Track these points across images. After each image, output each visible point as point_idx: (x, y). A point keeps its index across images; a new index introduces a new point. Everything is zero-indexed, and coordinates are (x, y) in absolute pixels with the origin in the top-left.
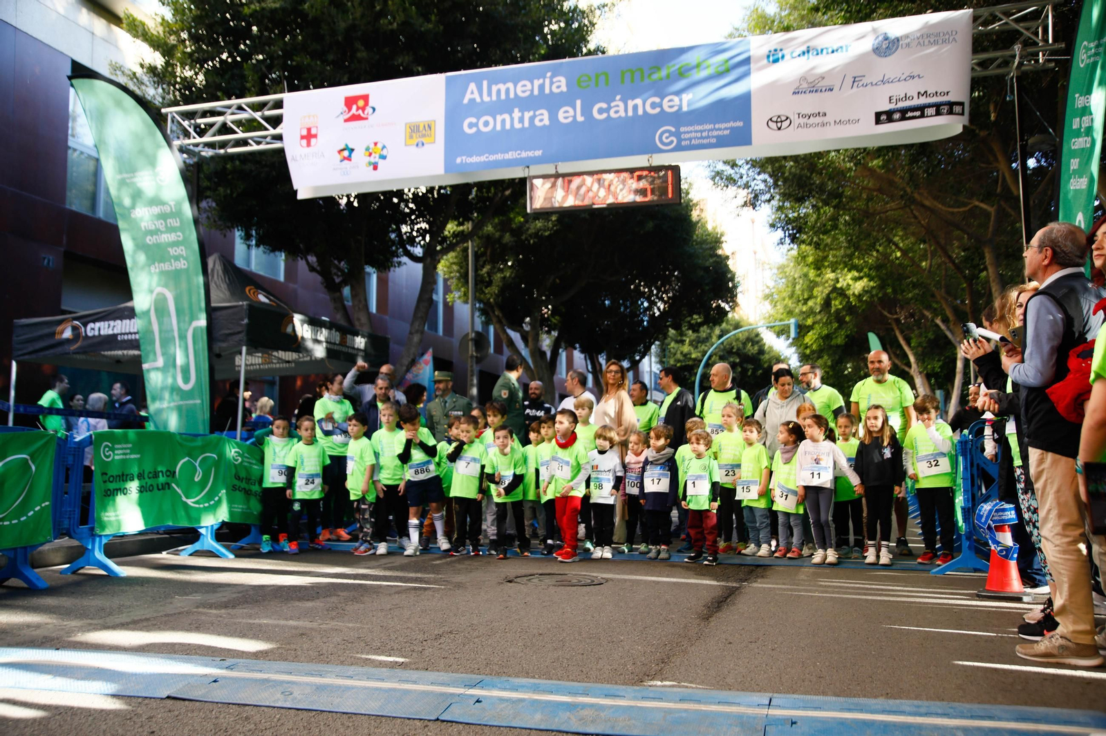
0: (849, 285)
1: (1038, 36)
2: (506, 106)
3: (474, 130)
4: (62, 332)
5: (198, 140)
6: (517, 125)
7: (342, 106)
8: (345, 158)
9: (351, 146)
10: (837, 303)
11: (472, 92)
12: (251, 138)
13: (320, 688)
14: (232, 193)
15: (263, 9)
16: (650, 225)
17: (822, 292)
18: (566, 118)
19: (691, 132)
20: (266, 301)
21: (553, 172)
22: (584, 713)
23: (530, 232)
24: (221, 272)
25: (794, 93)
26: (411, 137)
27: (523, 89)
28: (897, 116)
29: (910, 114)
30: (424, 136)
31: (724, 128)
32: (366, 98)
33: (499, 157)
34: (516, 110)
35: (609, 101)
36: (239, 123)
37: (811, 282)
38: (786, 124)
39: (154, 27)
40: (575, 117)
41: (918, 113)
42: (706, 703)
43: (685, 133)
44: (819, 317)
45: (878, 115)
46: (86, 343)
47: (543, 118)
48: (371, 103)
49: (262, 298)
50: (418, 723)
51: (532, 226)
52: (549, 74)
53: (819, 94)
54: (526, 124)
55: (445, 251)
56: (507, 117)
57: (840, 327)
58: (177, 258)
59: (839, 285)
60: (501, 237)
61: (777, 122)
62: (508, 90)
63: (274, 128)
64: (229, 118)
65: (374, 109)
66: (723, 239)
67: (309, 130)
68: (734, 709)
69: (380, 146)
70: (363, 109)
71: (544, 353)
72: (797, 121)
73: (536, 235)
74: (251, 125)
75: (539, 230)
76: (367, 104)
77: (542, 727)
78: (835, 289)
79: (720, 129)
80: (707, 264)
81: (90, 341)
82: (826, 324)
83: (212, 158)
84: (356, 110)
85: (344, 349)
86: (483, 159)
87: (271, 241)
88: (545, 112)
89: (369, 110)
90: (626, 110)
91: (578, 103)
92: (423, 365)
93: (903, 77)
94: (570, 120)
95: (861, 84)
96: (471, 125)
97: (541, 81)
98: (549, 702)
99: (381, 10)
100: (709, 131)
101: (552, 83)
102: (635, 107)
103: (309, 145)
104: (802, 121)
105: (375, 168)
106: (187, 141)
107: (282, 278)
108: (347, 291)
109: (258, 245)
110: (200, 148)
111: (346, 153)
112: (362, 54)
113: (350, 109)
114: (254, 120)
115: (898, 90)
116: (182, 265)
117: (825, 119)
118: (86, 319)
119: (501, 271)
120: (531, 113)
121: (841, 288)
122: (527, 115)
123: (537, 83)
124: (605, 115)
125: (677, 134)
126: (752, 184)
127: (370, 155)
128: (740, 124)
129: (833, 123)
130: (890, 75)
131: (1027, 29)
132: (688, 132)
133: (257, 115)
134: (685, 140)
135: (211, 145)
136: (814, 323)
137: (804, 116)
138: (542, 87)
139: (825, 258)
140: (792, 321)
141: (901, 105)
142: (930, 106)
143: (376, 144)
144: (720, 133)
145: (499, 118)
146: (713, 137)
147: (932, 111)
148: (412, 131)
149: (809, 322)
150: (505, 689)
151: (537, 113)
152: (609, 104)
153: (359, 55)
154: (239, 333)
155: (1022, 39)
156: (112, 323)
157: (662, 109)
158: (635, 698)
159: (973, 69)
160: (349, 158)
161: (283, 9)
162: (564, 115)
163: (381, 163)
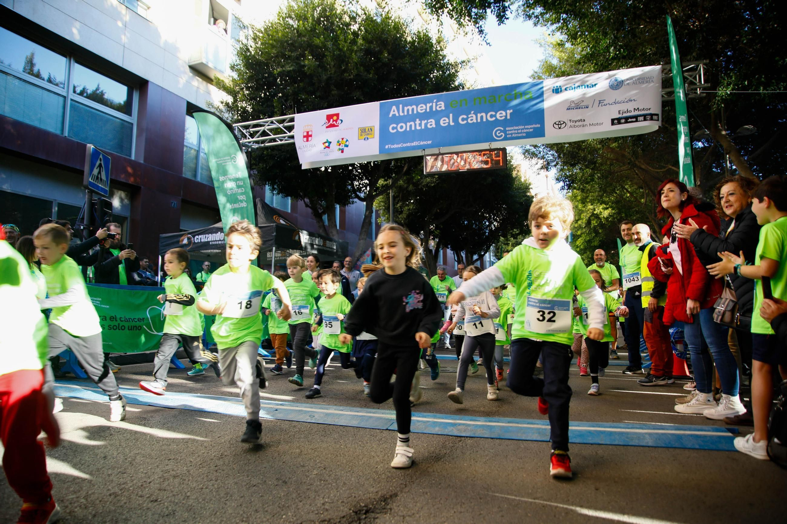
0: (601, 212)
1: (696, 80)
2: (412, 118)
3: (395, 130)
4: (183, 241)
5: (251, 140)
6: (418, 128)
7: (325, 120)
8: (327, 147)
9: (329, 141)
10: (594, 222)
11: (394, 111)
12: (278, 138)
13: (327, 414)
14: (266, 166)
15: (284, 71)
16: (490, 179)
17: (586, 216)
18: (444, 123)
19: (512, 130)
20: (284, 223)
21: (437, 152)
22: (460, 427)
23: (423, 184)
24: (260, 208)
25: (568, 109)
26: (361, 135)
27: (421, 109)
28: (623, 121)
29: (630, 120)
30: (368, 134)
31: (530, 128)
32: (337, 115)
33: (409, 144)
34: (418, 120)
35: (468, 114)
36: (271, 130)
37: (580, 210)
38: (563, 126)
39: (228, 82)
40: (449, 123)
41: (634, 120)
42: (521, 424)
43: (508, 131)
44: (584, 230)
45: (613, 120)
46: (194, 246)
47: (432, 123)
48: (340, 118)
49: (282, 222)
50: (378, 431)
51: (425, 181)
52: (435, 101)
53: (581, 109)
54: (423, 127)
55: (377, 195)
56: (412, 123)
57: (596, 236)
58: (241, 201)
59: (595, 212)
60: (407, 187)
61: (558, 125)
62: (413, 109)
63: (290, 132)
64: (266, 128)
65: (342, 121)
66: (530, 187)
67: (308, 132)
68: (535, 426)
69: (345, 140)
70: (336, 121)
71: (431, 251)
72: (569, 124)
73: (427, 185)
74: (277, 131)
75: (428, 183)
76: (338, 118)
77: (439, 433)
78: (593, 214)
79: (528, 129)
80: (522, 201)
81: (197, 245)
82: (588, 234)
83: (257, 148)
84: (332, 122)
85: (325, 249)
86: (400, 146)
87: (285, 191)
88: (433, 121)
89: (339, 121)
90: (477, 119)
91: (451, 115)
92: (366, 257)
93: (626, 101)
94: (447, 124)
95: (603, 104)
96: (393, 128)
97: (431, 104)
98: (442, 422)
99: (344, 69)
100: (522, 129)
101: (436, 105)
102: (482, 117)
103: (307, 140)
104: (572, 124)
105: (342, 152)
106: (245, 141)
107: (289, 211)
108: (325, 217)
109: (278, 194)
110: (251, 144)
111: (327, 144)
112: (335, 92)
113: (329, 122)
114: (280, 128)
115: (624, 107)
116: (244, 205)
117: (585, 123)
118: (194, 234)
119: (407, 205)
120: (426, 121)
121: (597, 214)
122: (423, 122)
123: (429, 105)
124: (465, 122)
125: (505, 131)
126: (546, 157)
127: (340, 145)
128: (539, 126)
129: (588, 125)
130: (619, 99)
131: (691, 76)
132: (510, 130)
133: (281, 126)
134: (509, 134)
135: (257, 142)
136: (581, 234)
137: (573, 121)
138: (431, 107)
139: (587, 197)
141: (625, 115)
142: (640, 116)
143: (343, 139)
144: (528, 130)
145: (408, 124)
146: (524, 133)
147: (641, 118)
148: (362, 132)
149: (579, 233)
150: (419, 417)
151: (429, 121)
152: (467, 116)
153: (333, 92)
154: (271, 240)
155: (688, 81)
156: (207, 235)
157: (496, 119)
158: (486, 421)
159: (663, 96)
160: (328, 147)
161: (293, 70)
162: (443, 122)
163: (345, 149)
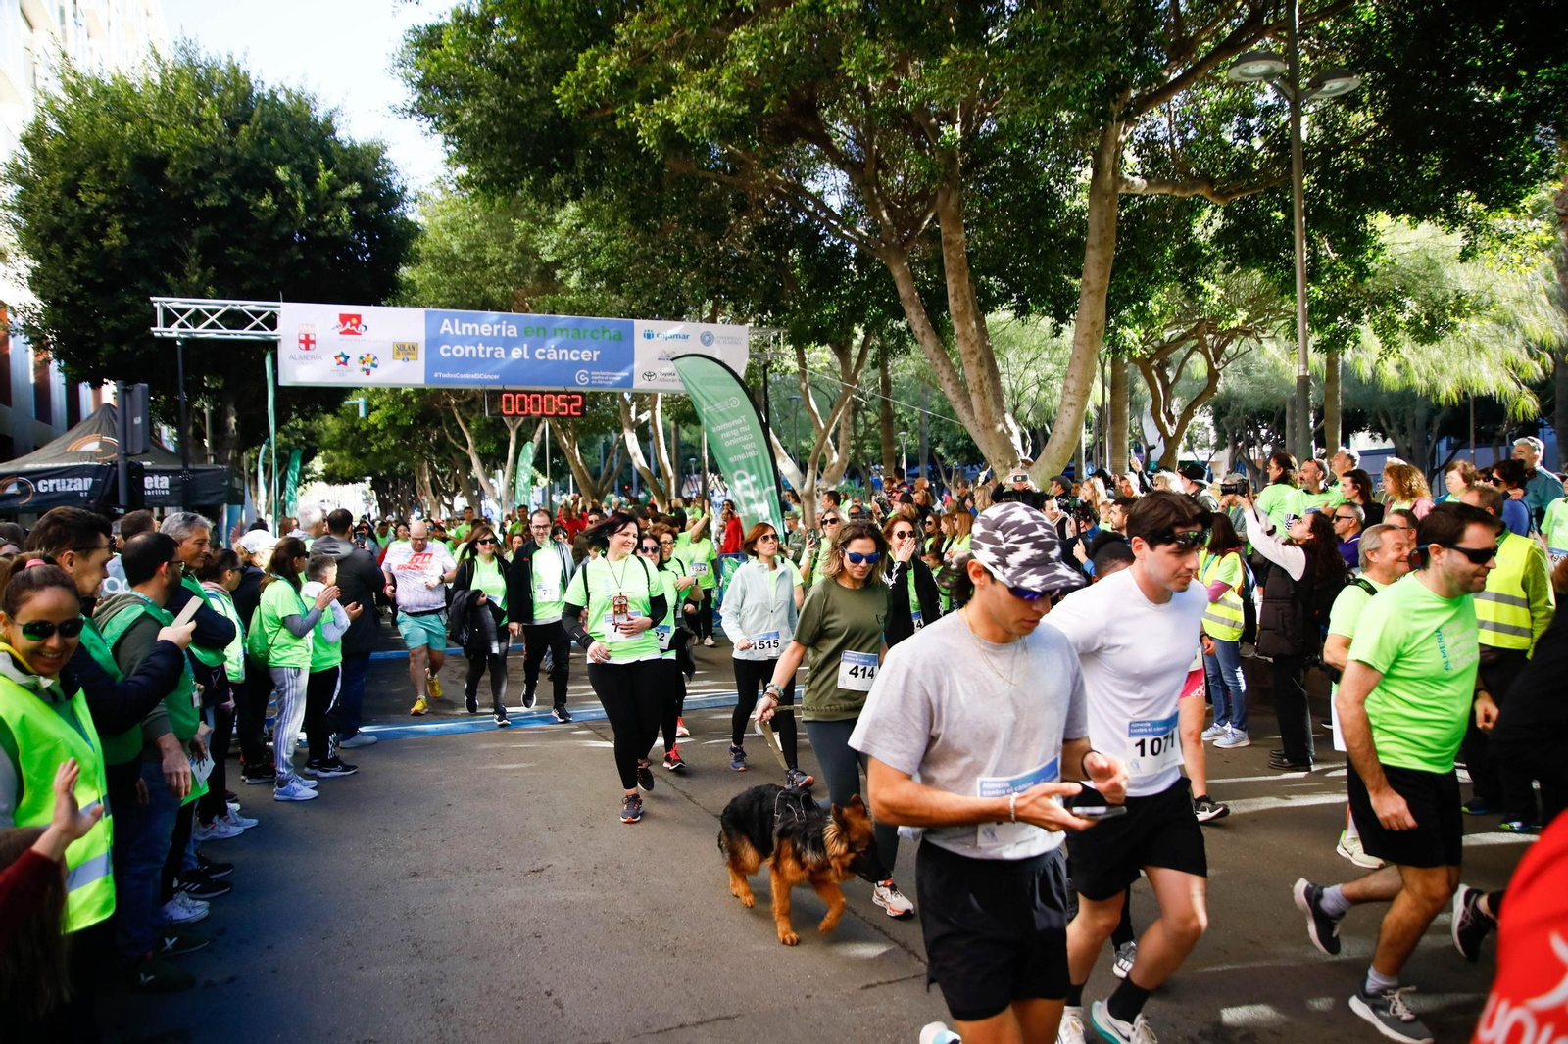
2: (473, 340)
3: (448, 354)
4: (5, 487)
6: (482, 355)
7: (337, 321)
8: (342, 363)
9: (346, 354)
11: (446, 327)
18: (516, 355)
19: (599, 375)
21: (501, 388)
25: (659, 359)
26: (398, 353)
27: (486, 330)
30: (408, 354)
31: (619, 376)
32: (358, 317)
33: (468, 376)
34: (480, 344)
35: (546, 347)
38: (653, 378)
40: (523, 355)
43: (595, 375)
46: (38, 498)
47: (500, 353)
48: (363, 322)
52: (504, 322)
56: (473, 348)
61: (648, 375)
62: (474, 329)
65: (366, 327)
67: (307, 336)
69: (371, 357)
70: (357, 326)
72: (659, 377)
76: (359, 322)
82: (392, 405)
84: (350, 326)
86: (455, 376)
88: (502, 349)
89: (361, 328)
90: (558, 356)
91: (526, 346)
96: (446, 351)
100: (609, 376)
101: (506, 329)
102: (564, 354)
103: (306, 348)
104: (662, 377)
105: (368, 373)
111: (342, 359)
113: (345, 325)
117: (674, 378)
118: (35, 476)
120: (492, 348)
122: (489, 349)
123: (496, 327)
124: (543, 357)
125: (589, 376)
127: (364, 362)
128: (628, 374)
134: (595, 380)
137: (664, 374)
138: (499, 331)
140: (361, 401)
143: (368, 355)
144: (616, 378)
145: (468, 348)
146: (612, 380)
148: (399, 349)
149: (376, 402)
151: (496, 349)
152: (546, 349)
156: (70, 481)
157: (581, 359)
160: (345, 363)
162: (516, 353)
163: (373, 370)
